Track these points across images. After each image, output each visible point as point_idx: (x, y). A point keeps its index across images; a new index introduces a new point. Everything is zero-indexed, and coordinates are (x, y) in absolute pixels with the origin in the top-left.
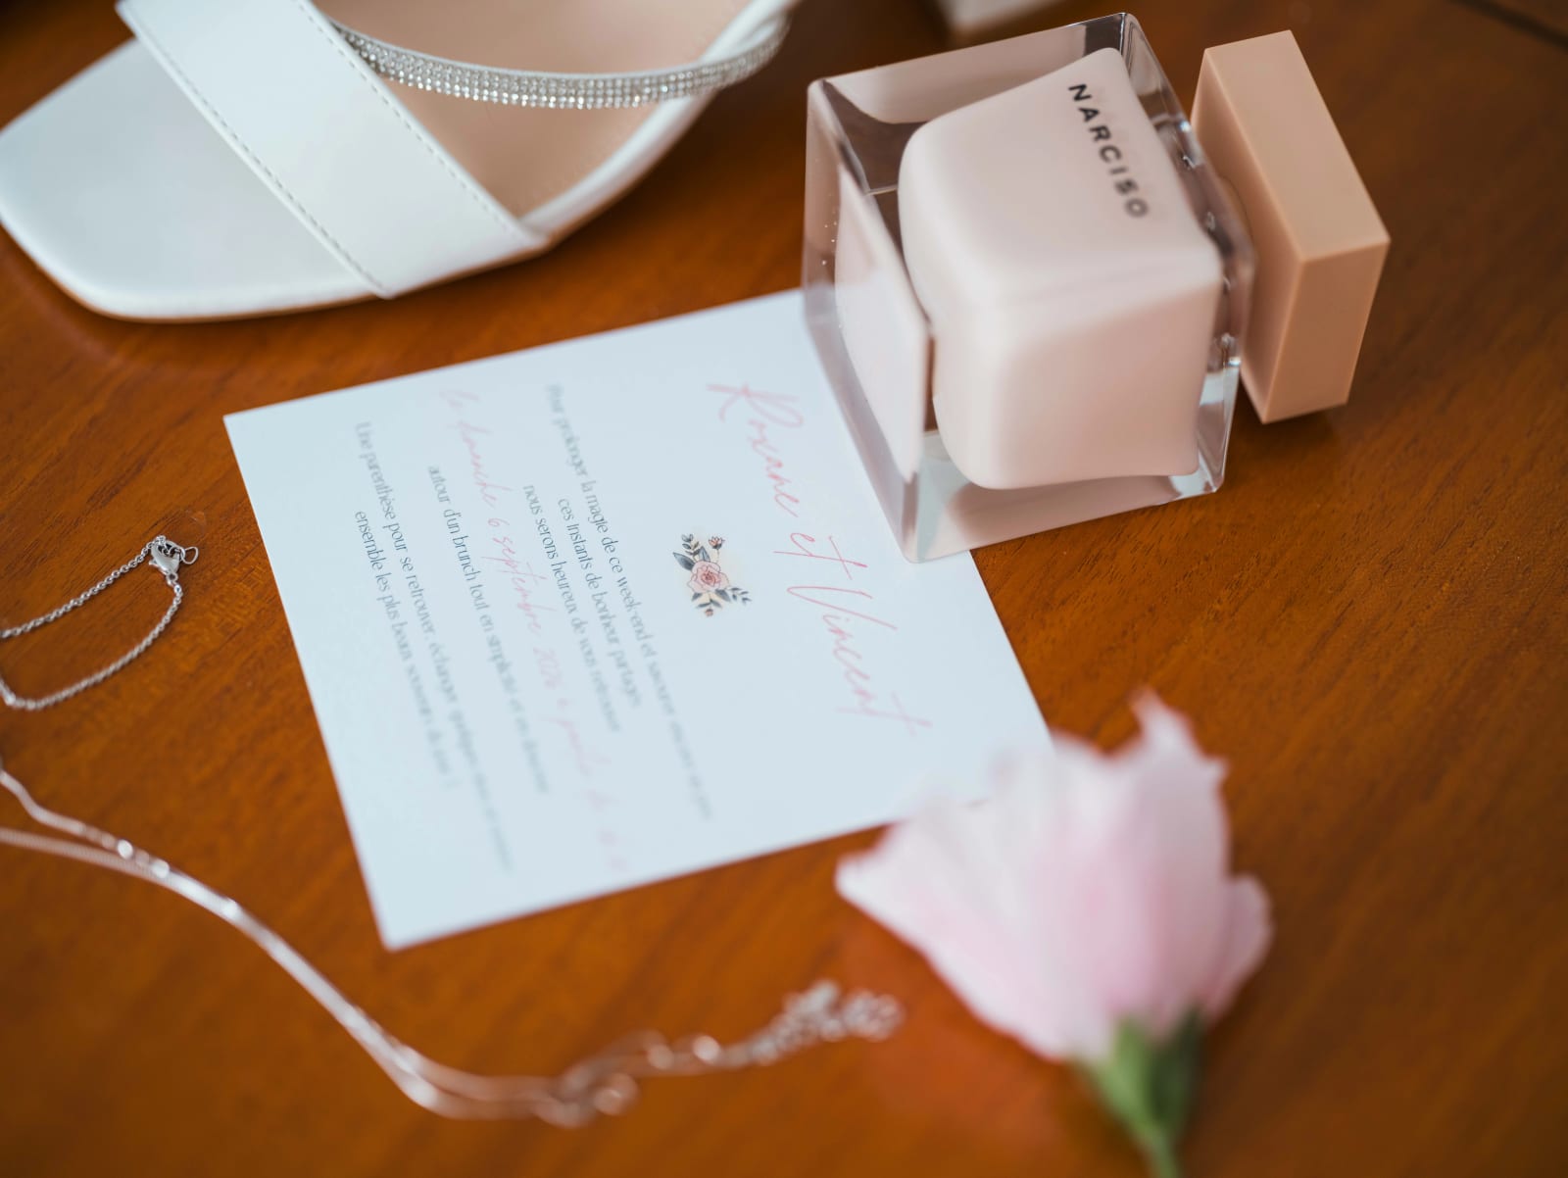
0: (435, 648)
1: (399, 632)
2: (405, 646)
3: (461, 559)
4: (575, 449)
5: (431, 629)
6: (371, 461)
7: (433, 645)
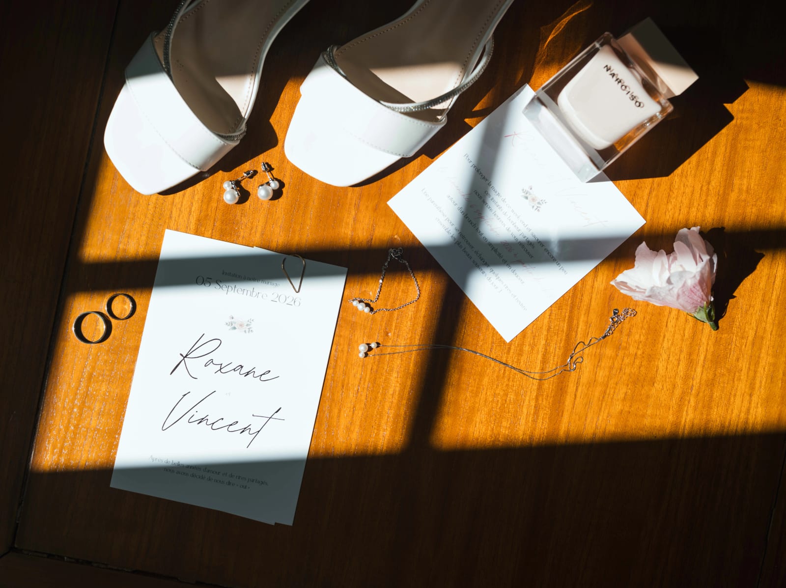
0: (476, 252)
1: (465, 252)
2: (469, 255)
3: (469, 222)
4: (481, 173)
5: (472, 247)
6: (431, 200)
7: (475, 252)
